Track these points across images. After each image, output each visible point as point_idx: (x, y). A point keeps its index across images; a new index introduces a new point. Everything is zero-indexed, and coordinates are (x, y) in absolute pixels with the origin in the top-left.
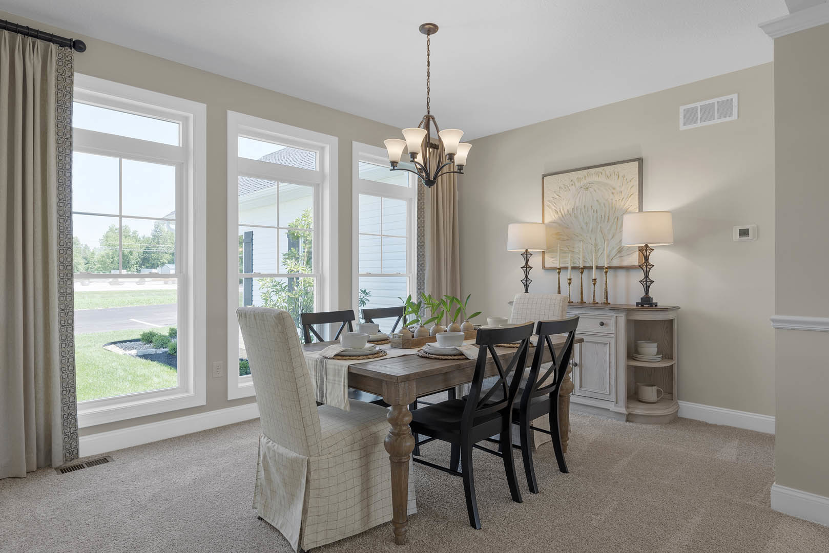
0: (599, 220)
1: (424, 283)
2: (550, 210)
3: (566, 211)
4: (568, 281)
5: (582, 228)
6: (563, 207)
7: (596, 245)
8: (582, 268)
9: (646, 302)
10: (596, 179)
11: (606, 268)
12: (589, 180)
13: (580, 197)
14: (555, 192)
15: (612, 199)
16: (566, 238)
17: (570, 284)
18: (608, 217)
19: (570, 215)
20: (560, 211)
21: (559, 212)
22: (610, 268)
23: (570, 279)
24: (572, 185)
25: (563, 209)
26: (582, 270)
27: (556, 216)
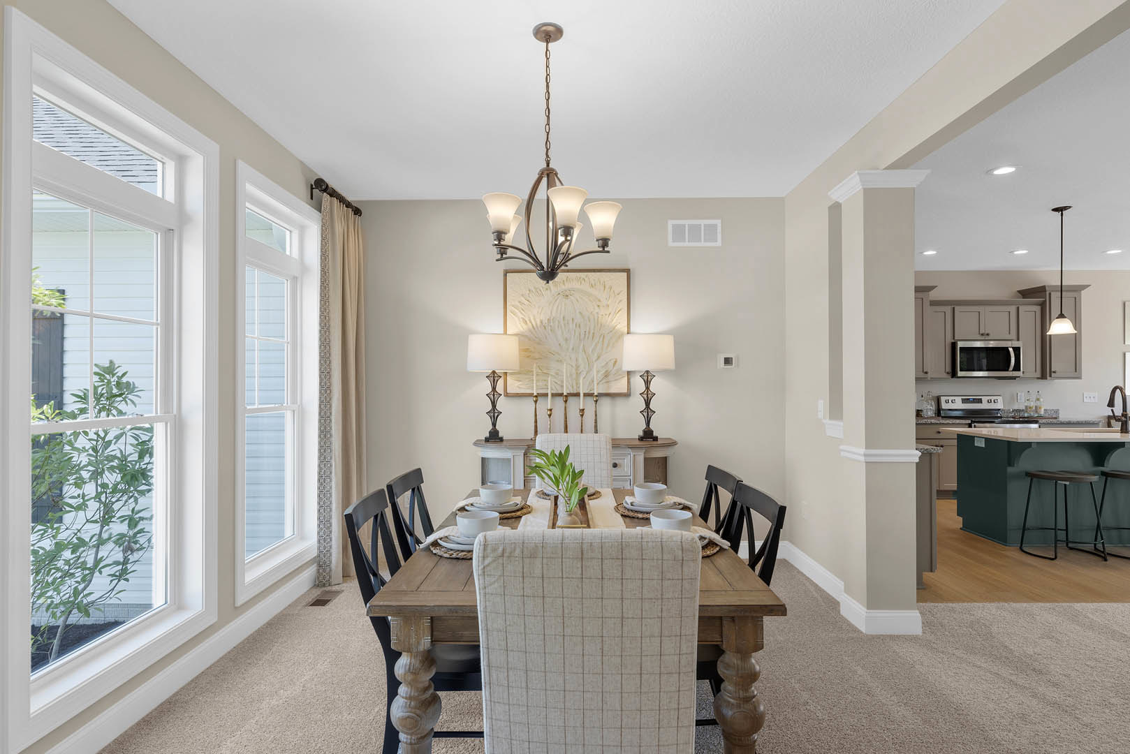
0: (582, 336)
1: (331, 421)
2: (516, 319)
3: (539, 323)
4: (549, 413)
5: (560, 344)
6: (534, 316)
7: (578, 367)
8: (566, 396)
9: (648, 435)
10: (576, 285)
11: (596, 396)
12: (568, 286)
13: (558, 307)
14: (522, 295)
15: (597, 313)
16: (537, 356)
17: (550, 415)
18: (593, 333)
19: (545, 328)
20: (530, 320)
21: (528, 322)
22: (600, 395)
23: (551, 410)
24: (547, 289)
25: (535, 319)
26: (566, 397)
27: (523, 325)
